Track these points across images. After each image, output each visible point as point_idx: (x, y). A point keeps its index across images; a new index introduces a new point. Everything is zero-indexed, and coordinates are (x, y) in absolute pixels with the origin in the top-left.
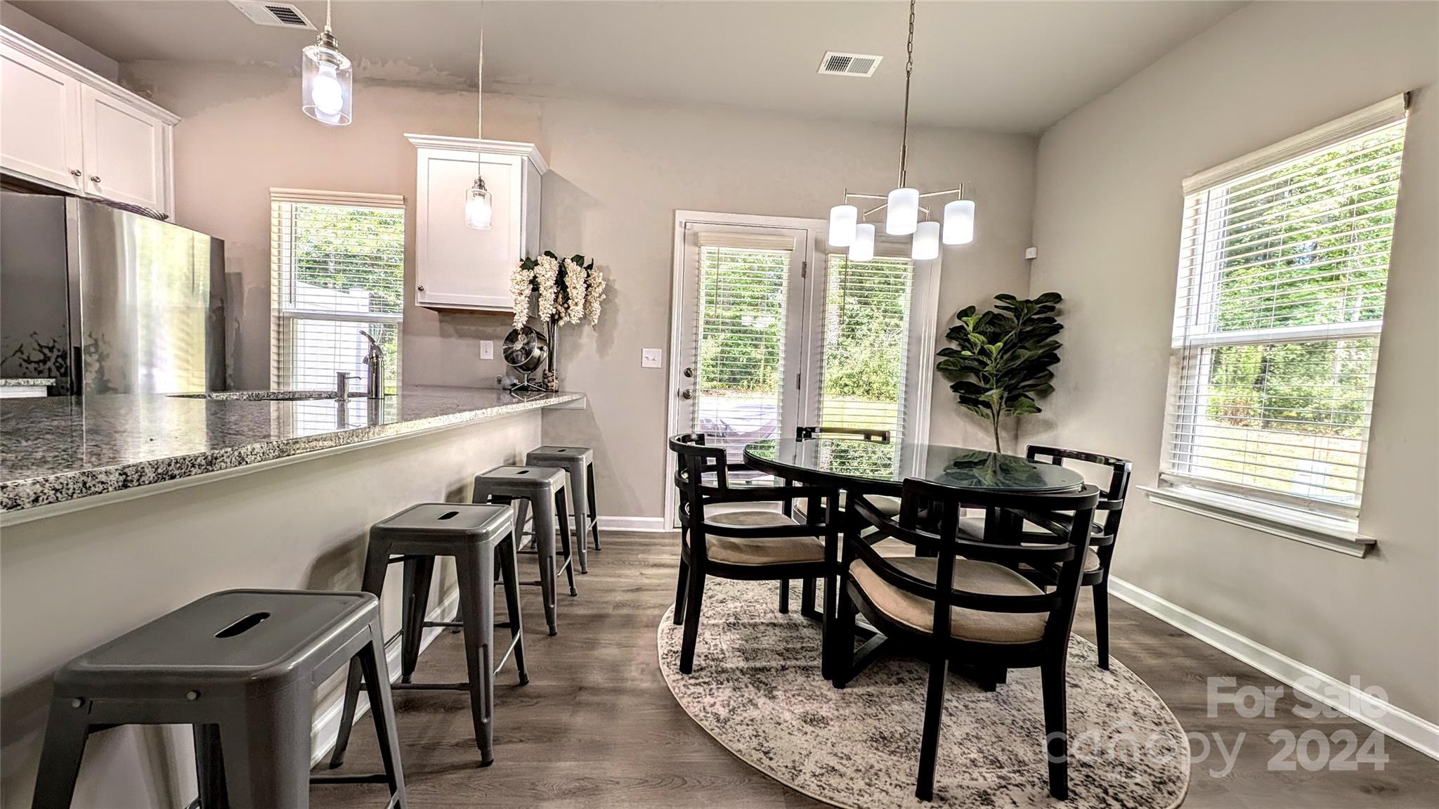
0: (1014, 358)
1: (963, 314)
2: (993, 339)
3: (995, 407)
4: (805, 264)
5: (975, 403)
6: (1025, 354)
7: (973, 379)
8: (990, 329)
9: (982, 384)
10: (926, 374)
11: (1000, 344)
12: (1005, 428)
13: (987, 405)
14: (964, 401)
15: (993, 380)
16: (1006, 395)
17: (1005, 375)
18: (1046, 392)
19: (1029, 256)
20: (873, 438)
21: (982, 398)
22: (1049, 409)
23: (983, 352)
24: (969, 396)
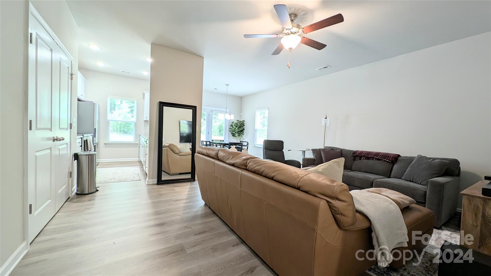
0: (239, 130)
1: (233, 123)
2: (236, 127)
3: (237, 137)
4: (209, 114)
5: (234, 136)
6: (240, 129)
7: (234, 132)
8: (236, 125)
9: (235, 133)
10: (227, 131)
11: (237, 128)
12: (238, 140)
13: (236, 136)
14: (233, 136)
15: (236, 133)
16: (238, 135)
17: (238, 132)
18: (243, 134)
19: (241, 114)
20: (222, 141)
21: (235, 135)
22: (244, 136)
23: (235, 129)
24: (234, 135)
